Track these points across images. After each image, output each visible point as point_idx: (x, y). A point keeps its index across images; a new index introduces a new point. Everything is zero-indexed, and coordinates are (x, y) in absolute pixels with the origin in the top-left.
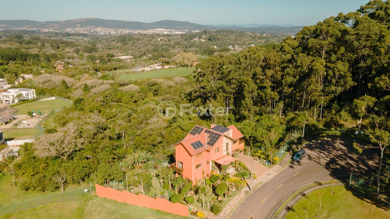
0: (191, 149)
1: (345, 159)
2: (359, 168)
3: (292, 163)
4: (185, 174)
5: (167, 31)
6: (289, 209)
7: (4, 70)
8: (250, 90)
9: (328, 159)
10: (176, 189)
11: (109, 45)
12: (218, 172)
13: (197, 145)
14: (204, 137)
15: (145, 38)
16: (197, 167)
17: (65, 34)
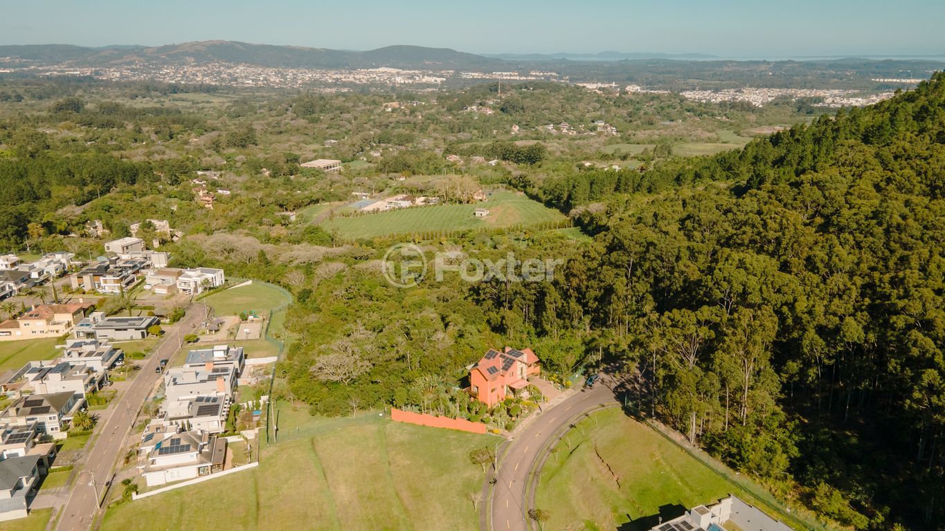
0: (487, 374)
1: (633, 383)
2: (641, 391)
3: (585, 387)
4: (480, 398)
5: (401, 75)
6: (572, 426)
7: (107, 208)
8: (552, 301)
9: (618, 383)
10: (473, 412)
11: (278, 123)
12: (513, 396)
13: (493, 370)
14: (499, 362)
15: (358, 107)
16: (492, 391)
17: (167, 88)
